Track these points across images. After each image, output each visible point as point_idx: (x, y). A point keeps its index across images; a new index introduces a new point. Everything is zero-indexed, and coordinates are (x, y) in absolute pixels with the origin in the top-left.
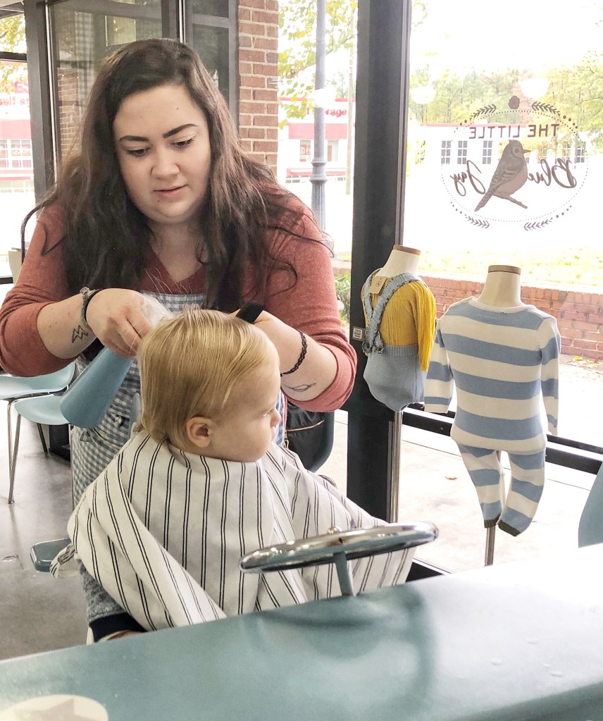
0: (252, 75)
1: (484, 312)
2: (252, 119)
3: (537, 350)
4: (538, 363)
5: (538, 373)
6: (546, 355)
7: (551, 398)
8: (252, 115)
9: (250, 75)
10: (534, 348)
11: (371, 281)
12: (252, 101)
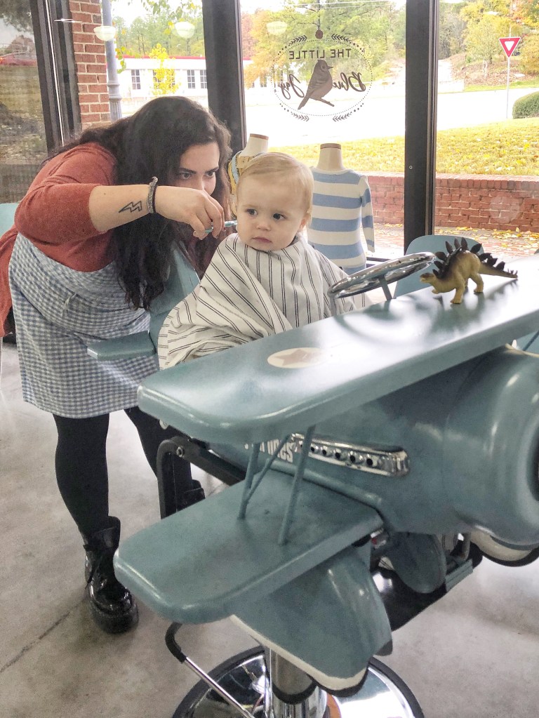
0: (80, 12)
1: (323, 175)
2: (84, 47)
3: (359, 197)
4: (358, 206)
5: (360, 213)
6: (364, 199)
7: (368, 229)
8: (84, 44)
9: (78, 12)
10: (357, 196)
11: (236, 160)
12: (82, 33)
